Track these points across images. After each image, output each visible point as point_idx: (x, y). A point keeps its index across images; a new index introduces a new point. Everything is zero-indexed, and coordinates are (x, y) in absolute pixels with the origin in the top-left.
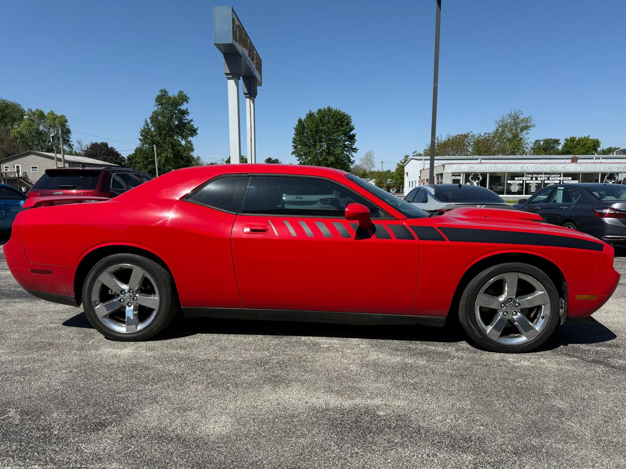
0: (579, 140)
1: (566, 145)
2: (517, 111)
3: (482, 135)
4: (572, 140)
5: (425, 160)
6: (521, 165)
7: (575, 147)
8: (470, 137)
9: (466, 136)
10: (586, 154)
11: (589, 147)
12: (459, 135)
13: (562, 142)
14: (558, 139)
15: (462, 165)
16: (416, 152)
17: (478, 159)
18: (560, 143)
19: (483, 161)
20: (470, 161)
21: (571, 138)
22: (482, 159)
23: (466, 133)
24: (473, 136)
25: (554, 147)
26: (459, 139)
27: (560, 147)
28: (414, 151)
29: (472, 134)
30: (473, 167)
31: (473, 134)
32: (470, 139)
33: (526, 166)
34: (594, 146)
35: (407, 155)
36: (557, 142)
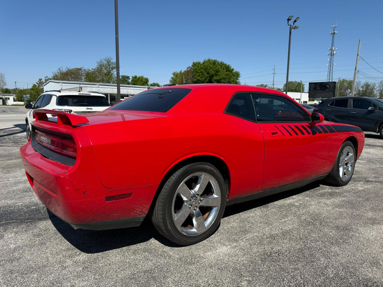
0: (139, 78)
1: (133, 80)
2: (109, 58)
3: (91, 70)
4: (136, 77)
5: (62, 83)
6: (127, 90)
7: (138, 81)
8: (83, 71)
9: (80, 69)
10: (143, 85)
11: (144, 82)
12: (75, 68)
13: (131, 78)
14: (129, 76)
15: (93, 88)
16: (47, 77)
17: (96, 85)
18: (130, 79)
19: (99, 86)
20: (92, 86)
21: (135, 76)
22: (99, 85)
23: (80, 68)
24: (84, 70)
25: (127, 80)
26: (76, 71)
27: (130, 81)
28: (46, 76)
29: (83, 68)
30: (99, 90)
31: (85, 69)
32: (83, 72)
33: (129, 90)
34: (146, 81)
35: (41, 78)
36: (128, 77)
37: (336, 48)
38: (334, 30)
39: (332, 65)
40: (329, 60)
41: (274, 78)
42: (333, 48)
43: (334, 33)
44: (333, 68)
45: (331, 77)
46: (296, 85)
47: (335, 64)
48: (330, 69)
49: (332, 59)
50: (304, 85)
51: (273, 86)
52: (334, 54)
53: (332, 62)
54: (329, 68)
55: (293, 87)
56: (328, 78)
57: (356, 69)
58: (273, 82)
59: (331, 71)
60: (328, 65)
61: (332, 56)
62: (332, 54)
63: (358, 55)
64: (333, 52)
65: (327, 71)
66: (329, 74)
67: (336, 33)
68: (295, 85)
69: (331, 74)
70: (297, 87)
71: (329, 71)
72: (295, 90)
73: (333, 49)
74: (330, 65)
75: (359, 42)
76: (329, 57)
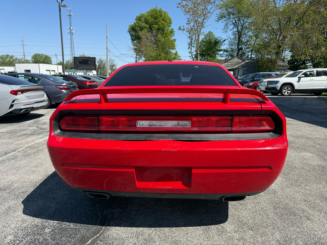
37: (73, 28)
38: (70, 12)
39: (72, 42)
40: (69, 37)
41: (24, 49)
42: (71, 27)
43: (70, 15)
44: (74, 45)
45: (73, 53)
46: (44, 57)
47: (75, 42)
48: (72, 45)
49: (72, 37)
50: (51, 58)
51: (24, 57)
52: (73, 33)
53: (72, 39)
54: (70, 45)
55: (41, 59)
56: (71, 53)
57: (107, 48)
58: (24, 53)
59: (73, 47)
60: (69, 42)
61: (72, 35)
62: (71, 33)
63: (107, 37)
64: (72, 31)
65: (70, 47)
66: (71, 50)
67: (72, 15)
68: (42, 57)
69: (73, 50)
70: (44, 59)
71: (71, 47)
72: (43, 62)
73: (72, 29)
74: (71, 42)
75: (107, 27)
76: (69, 35)
